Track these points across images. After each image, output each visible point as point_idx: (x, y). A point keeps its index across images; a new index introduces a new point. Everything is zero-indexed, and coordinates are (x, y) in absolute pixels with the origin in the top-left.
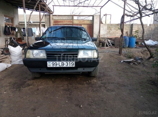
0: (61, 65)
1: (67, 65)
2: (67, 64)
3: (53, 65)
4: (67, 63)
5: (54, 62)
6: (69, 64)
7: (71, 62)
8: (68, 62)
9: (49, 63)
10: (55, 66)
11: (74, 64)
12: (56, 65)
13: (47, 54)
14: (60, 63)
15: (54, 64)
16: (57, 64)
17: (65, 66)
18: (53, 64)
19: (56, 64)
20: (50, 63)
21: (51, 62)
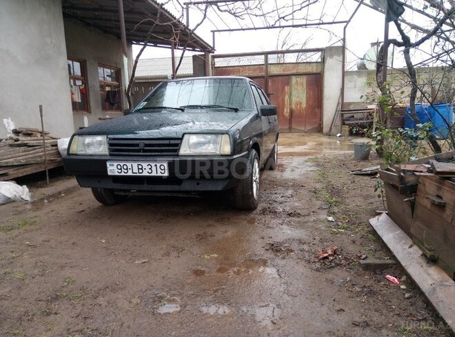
0: (136, 170)
1: (150, 171)
2: (150, 169)
3: (120, 171)
4: (150, 167)
5: (122, 164)
6: (154, 168)
7: (158, 165)
8: (153, 165)
9: (110, 165)
10: (123, 174)
11: (166, 168)
12: (126, 171)
13: (111, 145)
14: (135, 165)
15: (121, 169)
16: (127, 169)
17: (145, 173)
18: (119, 167)
19: (125, 167)
20: (113, 165)
21: (115, 164)
